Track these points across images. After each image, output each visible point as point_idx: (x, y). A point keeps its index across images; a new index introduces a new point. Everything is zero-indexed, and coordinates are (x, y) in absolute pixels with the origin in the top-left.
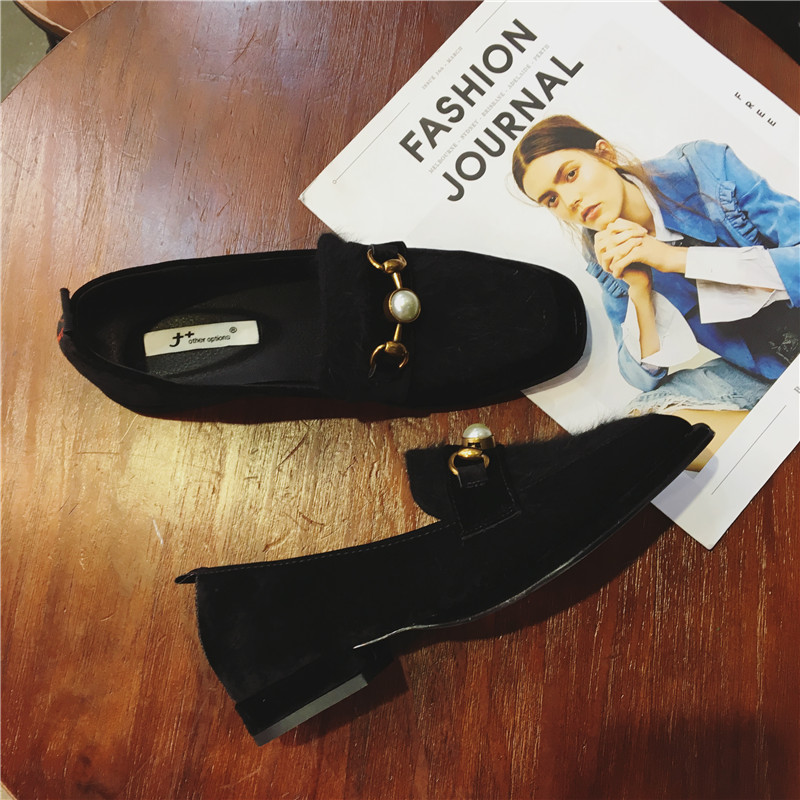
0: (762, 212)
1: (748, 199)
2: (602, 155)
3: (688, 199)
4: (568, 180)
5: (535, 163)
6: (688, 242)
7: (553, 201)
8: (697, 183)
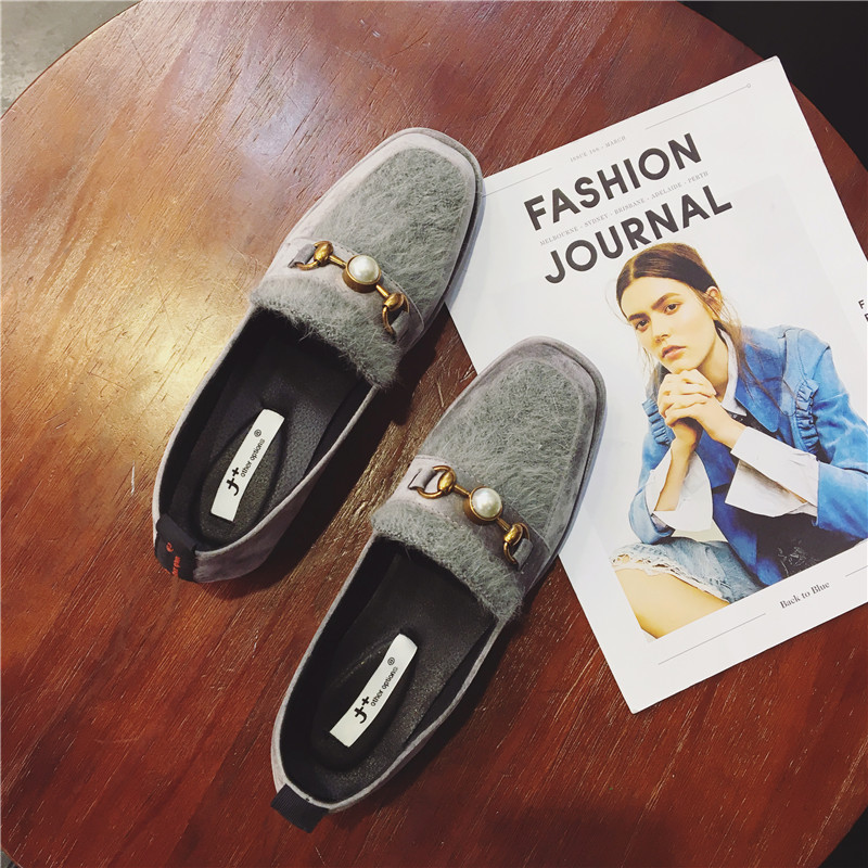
0: (831, 424)
1: (824, 405)
2: (709, 302)
3: (768, 380)
4: (665, 311)
5: (643, 281)
6: (748, 420)
7: (642, 324)
8: (784, 369)
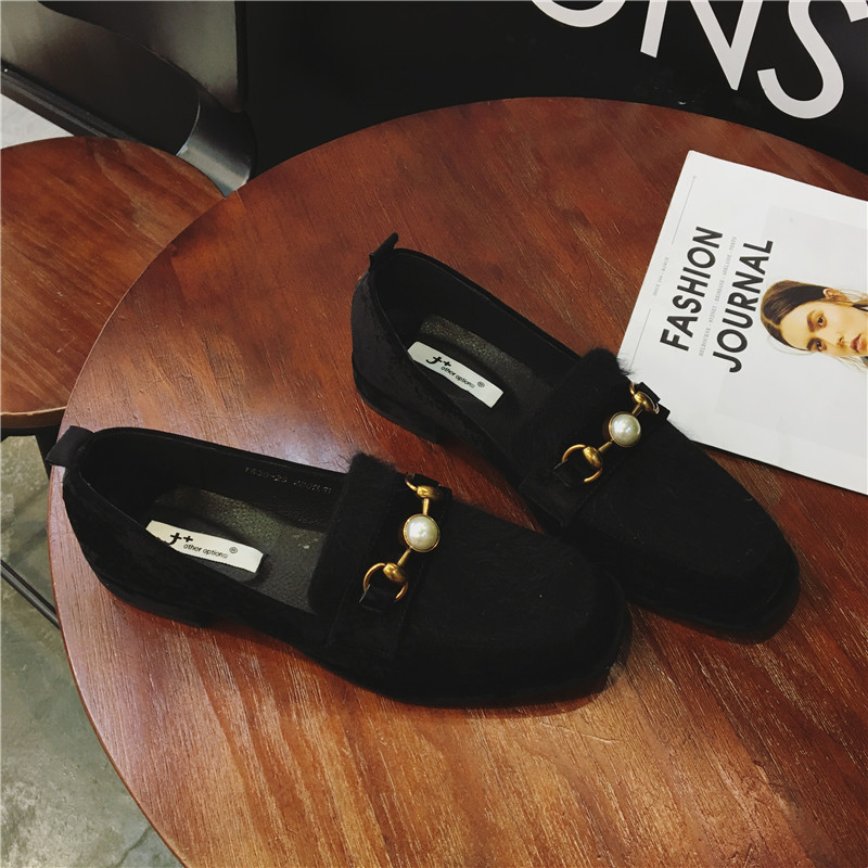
4: (821, 326)
7: (820, 345)
